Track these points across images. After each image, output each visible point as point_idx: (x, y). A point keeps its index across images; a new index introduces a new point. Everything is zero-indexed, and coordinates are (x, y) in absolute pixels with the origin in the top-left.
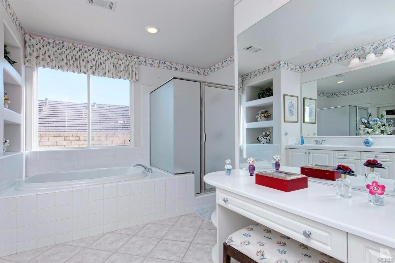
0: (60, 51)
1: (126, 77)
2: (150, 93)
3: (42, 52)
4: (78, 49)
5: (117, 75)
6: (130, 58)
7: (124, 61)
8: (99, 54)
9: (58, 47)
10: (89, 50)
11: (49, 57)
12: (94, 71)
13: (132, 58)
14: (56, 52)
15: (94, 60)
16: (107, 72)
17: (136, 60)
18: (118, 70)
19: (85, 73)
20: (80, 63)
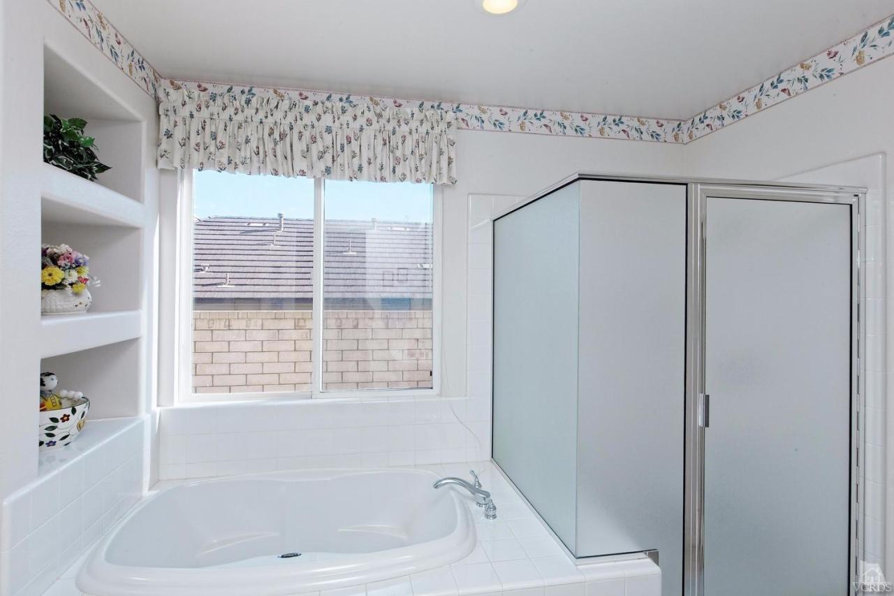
0: (240, 118)
1: (419, 175)
2: (494, 221)
3: (195, 125)
4: (285, 105)
5: (394, 171)
6: (432, 111)
7: (414, 124)
8: (344, 111)
9: (237, 104)
10: (316, 104)
11: (214, 136)
12: (330, 164)
13: (439, 111)
14: (231, 119)
15: (329, 130)
16: (365, 165)
17: (450, 116)
18: (399, 153)
19: (303, 173)
20: (291, 146)
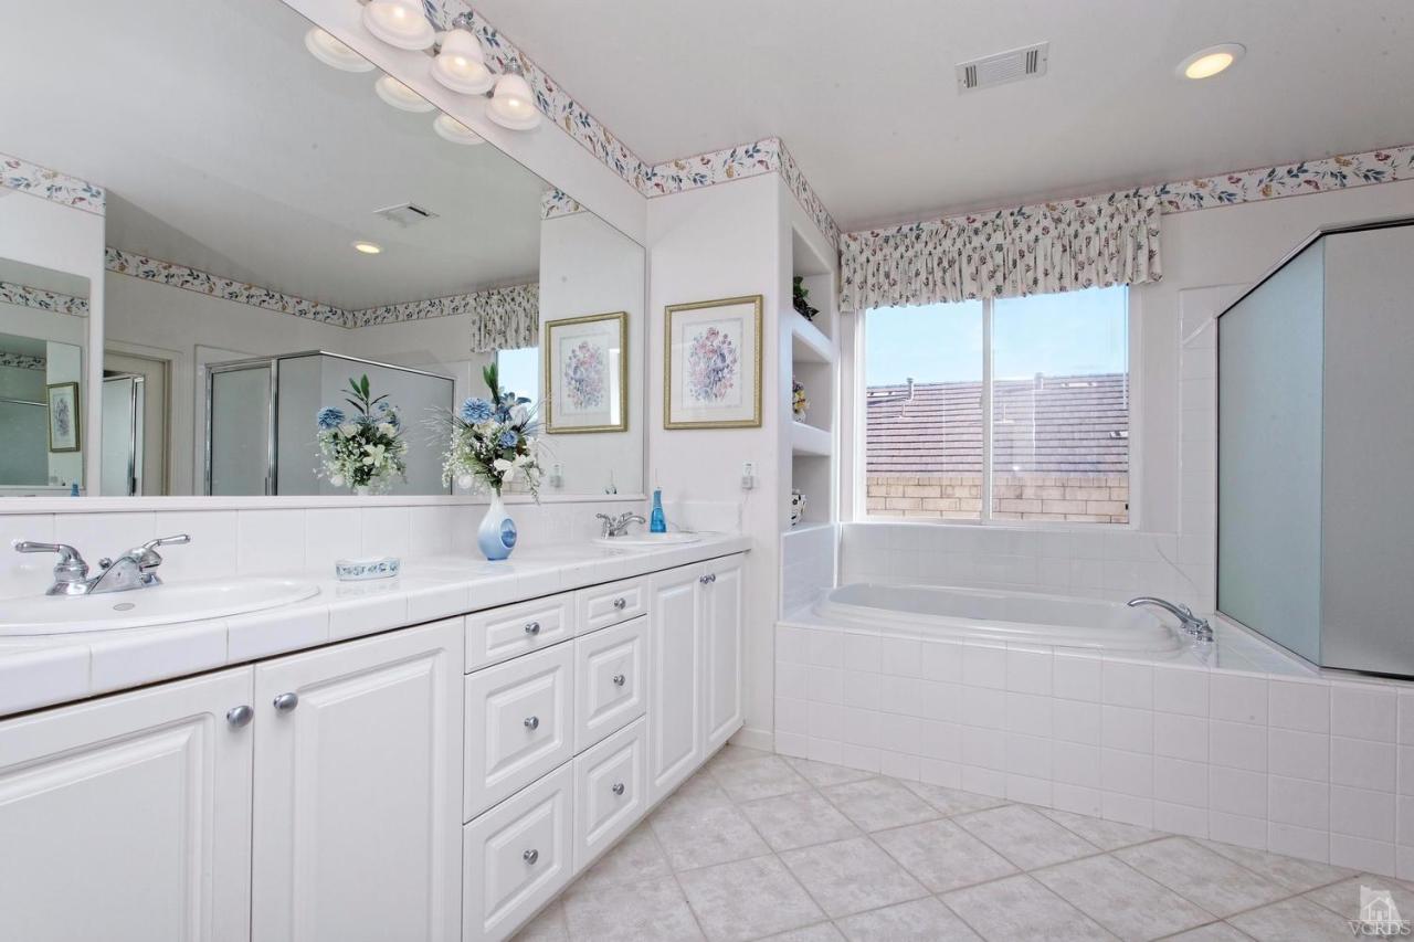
0: (911, 253)
1: (1109, 277)
2: (1219, 317)
3: (871, 268)
4: (956, 230)
5: (1076, 278)
6: (1126, 201)
7: (1101, 222)
8: (1016, 224)
9: (908, 241)
10: (985, 224)
11: (887, 276)
12: (1000, 282)
13: (1136, 200)
14: (902, 257)
15: (999, 248)
16: (1040, 276)
17: (1151, 202)
18: (1081, 258)
19: (973, 296)
20: (960, 271)
